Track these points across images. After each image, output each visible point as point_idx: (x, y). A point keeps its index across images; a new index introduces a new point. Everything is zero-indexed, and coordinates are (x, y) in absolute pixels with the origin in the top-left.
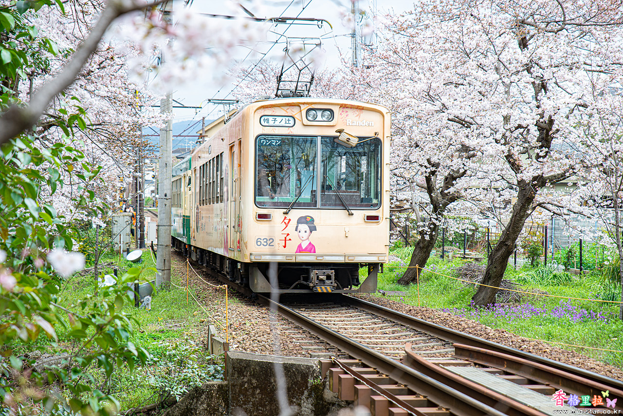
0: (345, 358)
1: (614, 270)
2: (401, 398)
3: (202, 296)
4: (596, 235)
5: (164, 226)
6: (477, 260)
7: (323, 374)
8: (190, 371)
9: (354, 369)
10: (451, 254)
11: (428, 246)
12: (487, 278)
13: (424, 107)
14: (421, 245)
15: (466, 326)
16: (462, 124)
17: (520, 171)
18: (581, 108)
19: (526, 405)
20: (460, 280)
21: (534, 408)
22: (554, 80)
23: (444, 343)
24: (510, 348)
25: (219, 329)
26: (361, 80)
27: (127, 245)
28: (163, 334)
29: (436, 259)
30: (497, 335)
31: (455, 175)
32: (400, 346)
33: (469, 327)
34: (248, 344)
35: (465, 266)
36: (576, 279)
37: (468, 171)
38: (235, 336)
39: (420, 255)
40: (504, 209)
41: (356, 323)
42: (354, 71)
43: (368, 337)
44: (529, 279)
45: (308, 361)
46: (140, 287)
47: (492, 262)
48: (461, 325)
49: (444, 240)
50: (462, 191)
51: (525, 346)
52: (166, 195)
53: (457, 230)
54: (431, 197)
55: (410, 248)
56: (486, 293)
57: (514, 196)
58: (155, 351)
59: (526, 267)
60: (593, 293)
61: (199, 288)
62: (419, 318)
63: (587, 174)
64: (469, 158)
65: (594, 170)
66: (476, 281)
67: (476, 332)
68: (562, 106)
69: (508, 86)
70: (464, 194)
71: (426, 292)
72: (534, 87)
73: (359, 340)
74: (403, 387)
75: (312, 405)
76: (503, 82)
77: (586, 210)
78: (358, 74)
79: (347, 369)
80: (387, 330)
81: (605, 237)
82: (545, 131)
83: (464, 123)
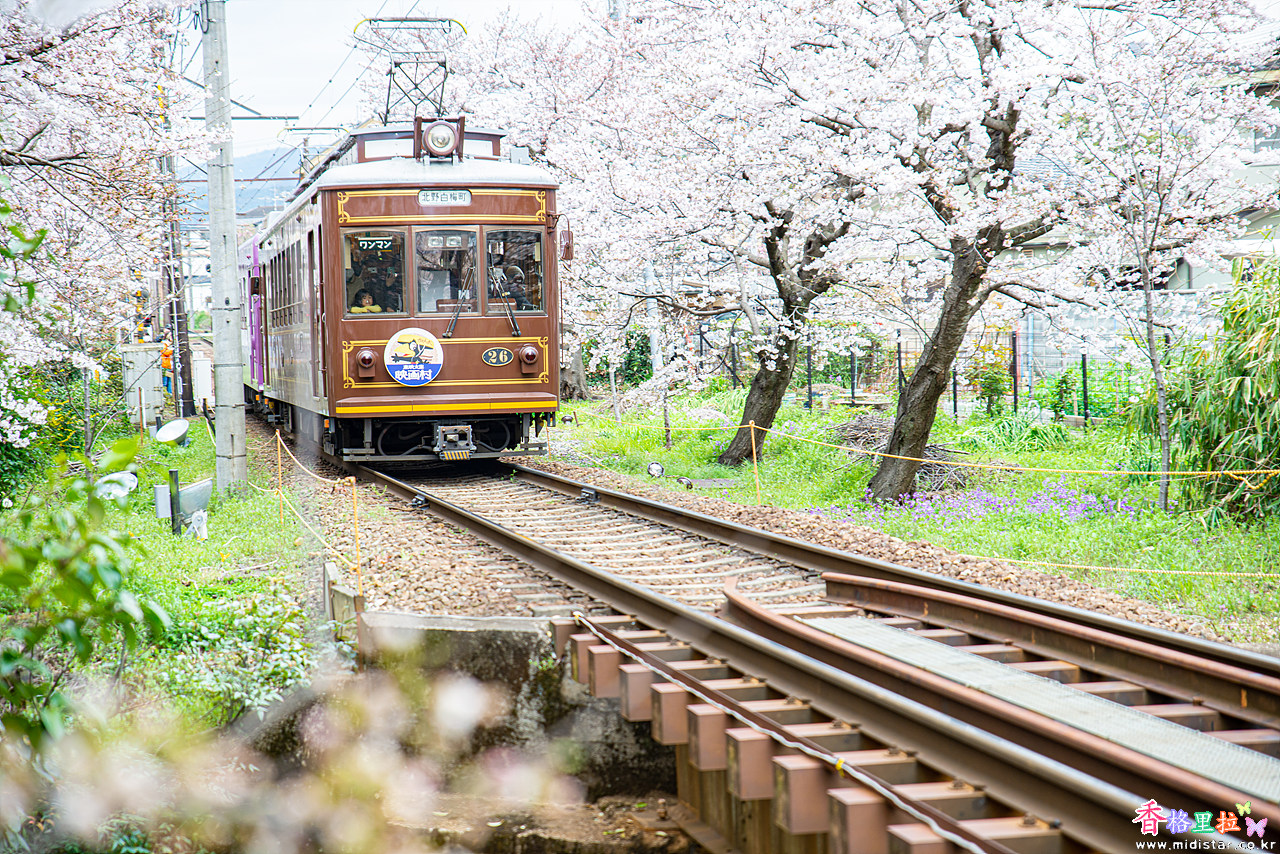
0: (603, 614)
1: (1147, 413)
2: (712, 685)
3: (312, 505)
4: (1112, 344)
5: (227, 365)
6: (877, 407)
7: (558, 648)
8: (286, 656)
9: (621, 634)
10: (825, 400)
11: (777, 384)
12: (897, 442)
13: (754, 96)
14: (763, 382)
15: (851, 539)
16: (833, 128)
17: (953, 220)
18: (1072, 85)
19: (963, 684)
20: (844, 448)
21: (978, 690)
22: (1015, 29)
23: (806, 574)
24: (939, 577)
25: (346, 570)
26: (626, 46)
27: (158, 411)
28: (232, 587)
29: (797, 411)
30: (913, 552)
31: (827, 236)
32: (717, 585)
33: (856, 541)
34: (405, 597)
35: (855, 422)
36: (1077, 436)
37: (852, 226)
38: (379, 583)
39: (763, 403)
40: (927, 300)
41: (629, 544)
42: (611, 28)
43: (652, 571)
44: (982, 440)
45: (527, 623)
46: (181, 495)
47: (905, 409)
48: (841, 537)
49: (810, 373)
50: (843, 268)
51: (968, 571)
52: (227, 302)
53: (835, 350)
54: (778, 282)
55: (743, 391)
56: (896, 473)
57: (944, 271)
58: (215, 622)
59: (977, 418)
60: (1111, 461)
61: (306, 491)
62: (756, 529)
63: (1087, 219)
64: (852, 198)
65: (1102, 210)
66: (875, 450)
67: (870, 550)
68: (1035, 83)
69: (923, 45)
70: (845, 274)
71: (775, 478)
72: (977, 46)
73: (633, 577)
74: (717, 664)
75: (539, 711)
76: (912, 37)
77: (1090, 295)
78: (618, 33)
79: (606, 634)
80: (691, 556)
81: (1129, 347)
82: (1001, 136)
83: (836, 125)
